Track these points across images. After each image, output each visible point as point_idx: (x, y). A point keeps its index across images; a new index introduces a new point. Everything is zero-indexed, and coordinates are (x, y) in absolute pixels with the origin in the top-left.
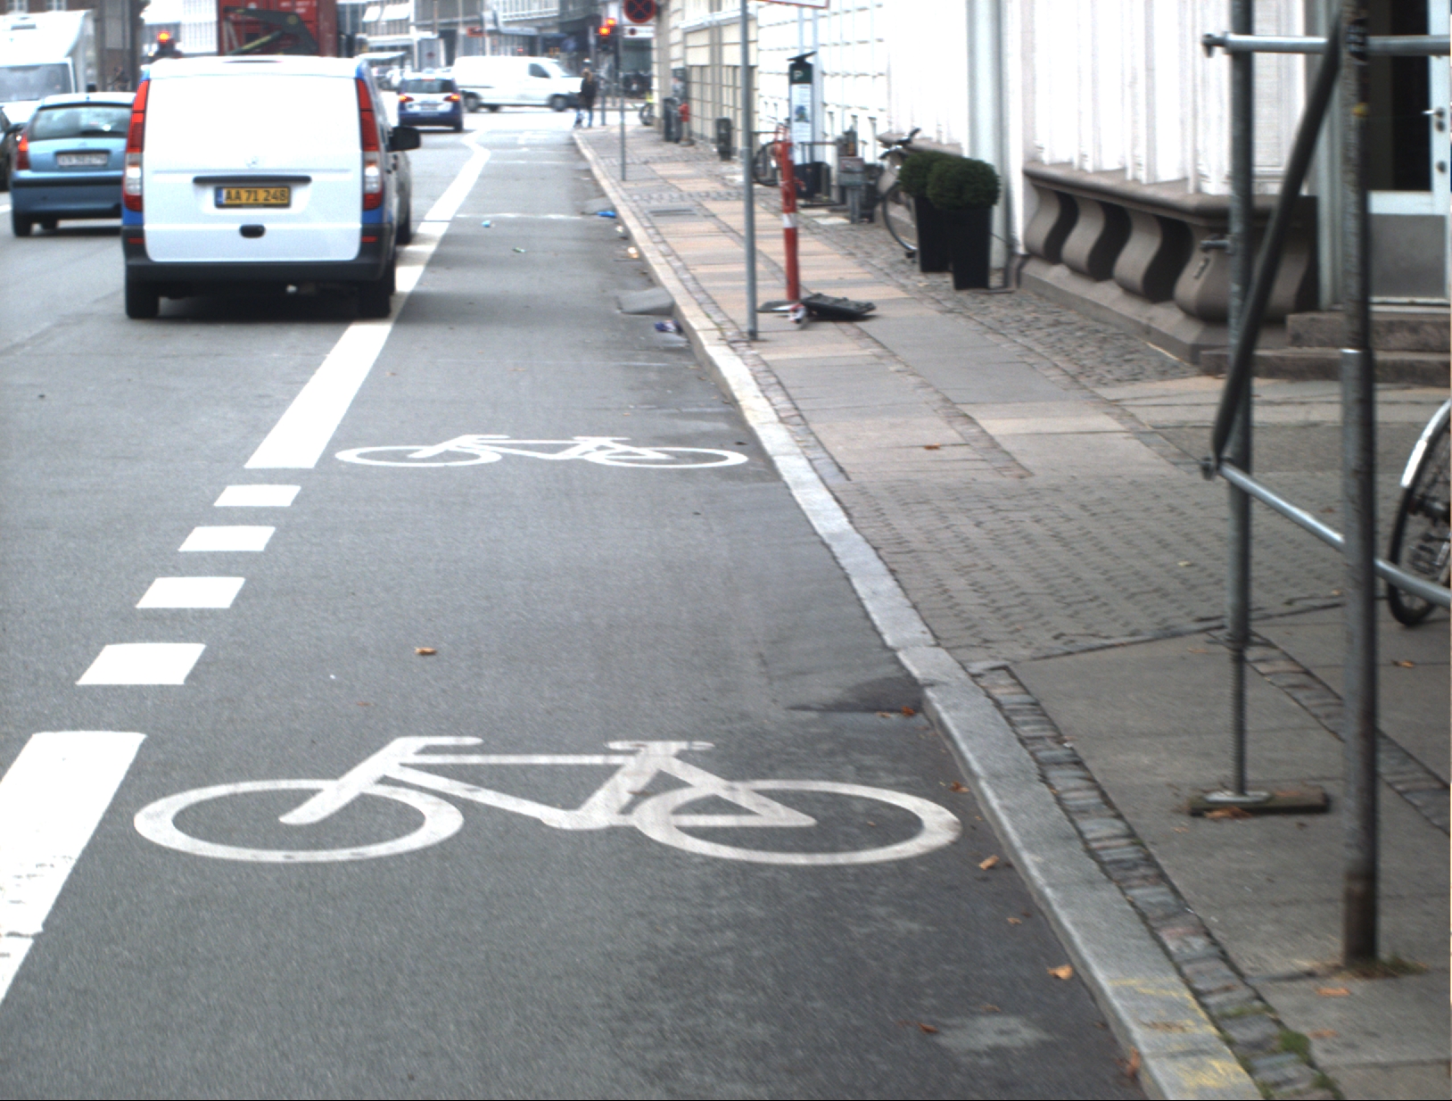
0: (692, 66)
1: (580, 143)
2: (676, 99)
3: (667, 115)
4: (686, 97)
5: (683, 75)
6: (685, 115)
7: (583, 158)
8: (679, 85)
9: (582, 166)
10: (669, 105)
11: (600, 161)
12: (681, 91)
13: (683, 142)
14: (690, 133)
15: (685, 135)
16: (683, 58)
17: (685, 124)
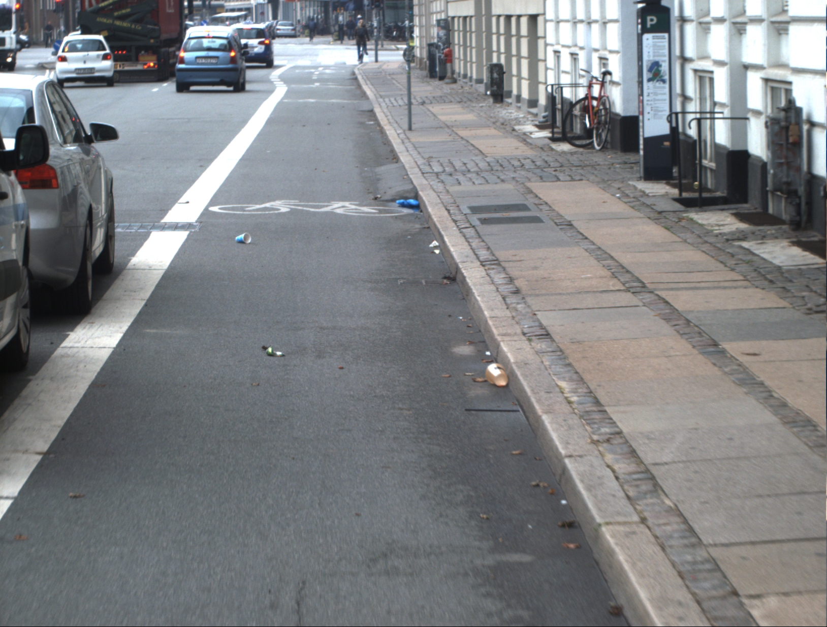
0: (453, 18)
1: (359, 77)
2: (440, 44)
3: (431, 57)
4: (448, 42)
5: (446, 25)
6: (449, 57)
7: (364, 95)
8: (442, 33)
9: (365, 106)
10: (433, 49)
11: (381, 100)
12: (444, 38)
13: (446, 80)
14: (453, 72)
15: (449, 74)
16: (446, 10)
17: (449, 65)
